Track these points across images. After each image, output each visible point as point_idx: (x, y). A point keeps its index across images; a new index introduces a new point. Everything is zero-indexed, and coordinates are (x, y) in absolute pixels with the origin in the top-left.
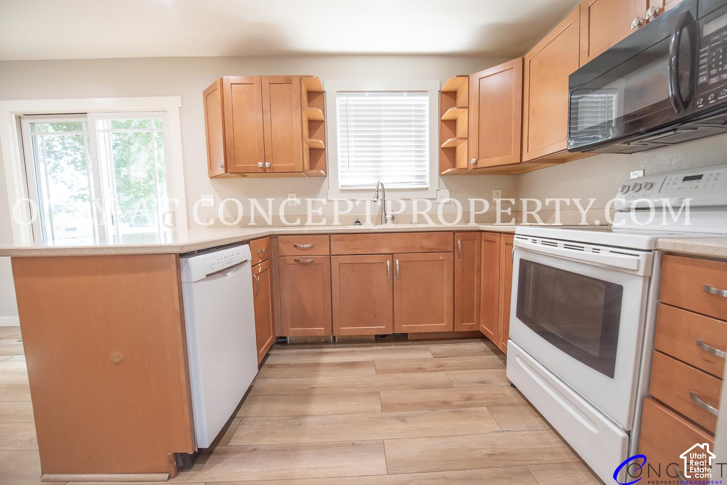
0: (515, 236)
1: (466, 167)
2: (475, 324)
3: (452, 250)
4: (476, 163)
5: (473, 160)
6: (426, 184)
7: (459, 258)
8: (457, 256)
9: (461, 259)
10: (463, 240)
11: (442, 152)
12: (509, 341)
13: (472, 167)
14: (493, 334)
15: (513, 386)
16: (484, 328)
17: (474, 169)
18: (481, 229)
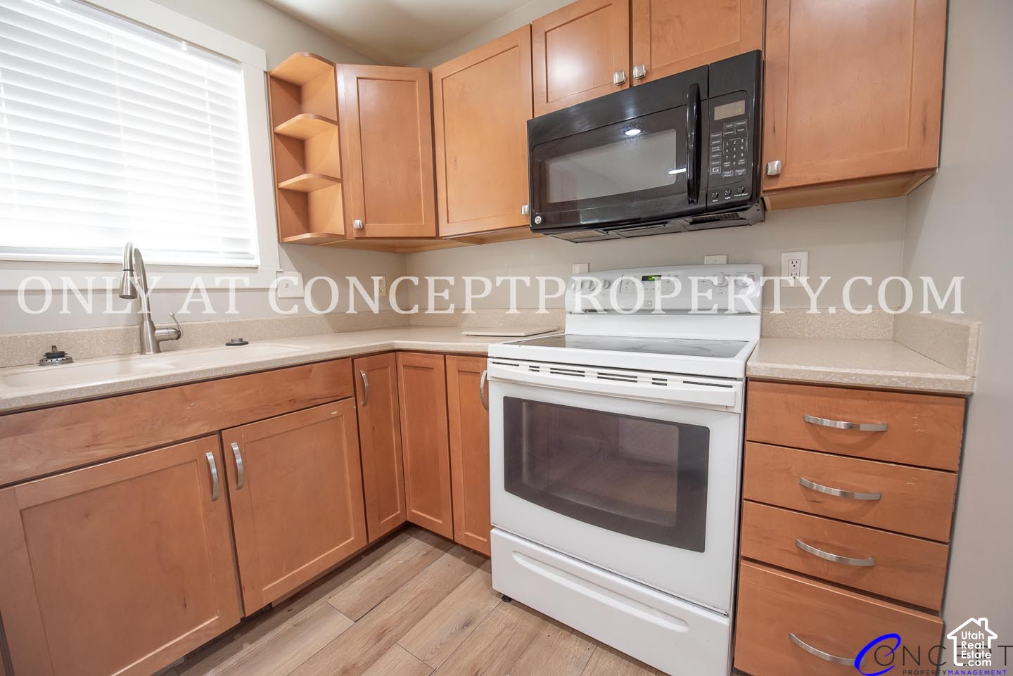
0: (488, 359)
1: (343, 234)
2: (399, 512)
3: (351, 393)
4: (362, 229)
5: (357, 223)
6: (253, 259)
7: (364, 405)
8: (362, 403)
9: (368, 407)
10: (368, 371)
11: (282, 196)
12: (493, 531)
13: (355, 235)
14: (441, 522)
15: (506, 599)
16: (416, 514)
17: (357, 238)
18: (396, 347)
